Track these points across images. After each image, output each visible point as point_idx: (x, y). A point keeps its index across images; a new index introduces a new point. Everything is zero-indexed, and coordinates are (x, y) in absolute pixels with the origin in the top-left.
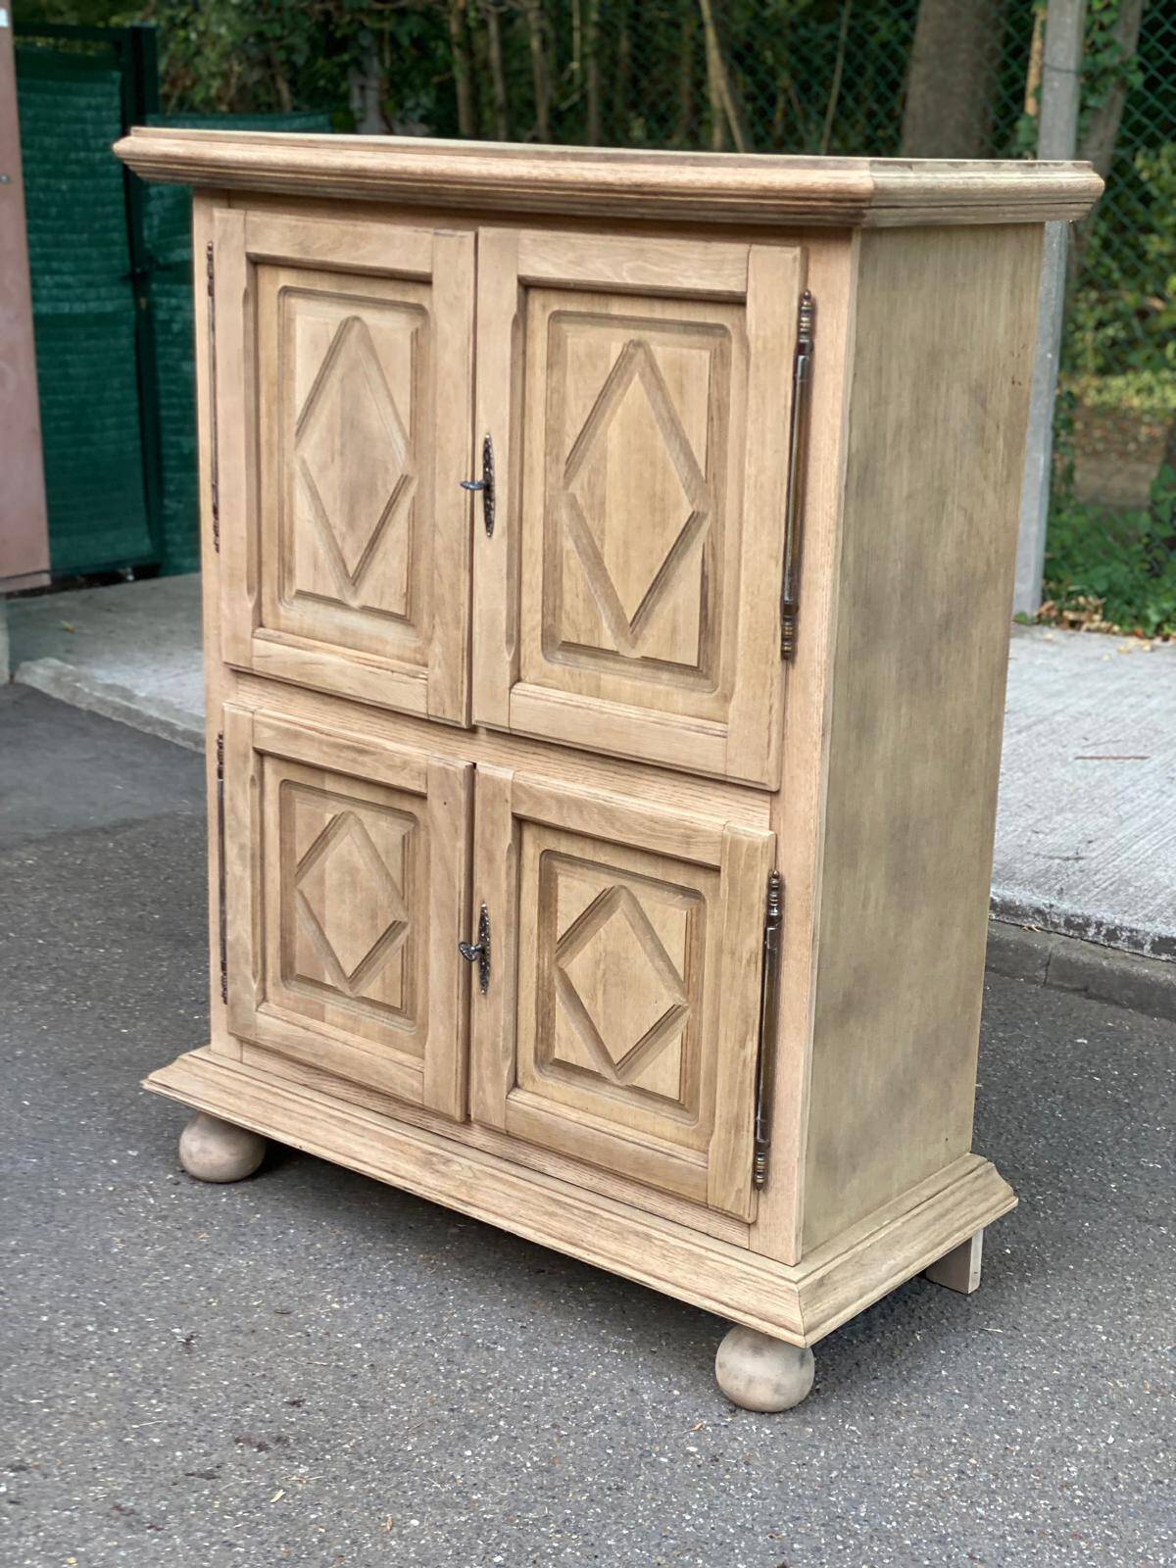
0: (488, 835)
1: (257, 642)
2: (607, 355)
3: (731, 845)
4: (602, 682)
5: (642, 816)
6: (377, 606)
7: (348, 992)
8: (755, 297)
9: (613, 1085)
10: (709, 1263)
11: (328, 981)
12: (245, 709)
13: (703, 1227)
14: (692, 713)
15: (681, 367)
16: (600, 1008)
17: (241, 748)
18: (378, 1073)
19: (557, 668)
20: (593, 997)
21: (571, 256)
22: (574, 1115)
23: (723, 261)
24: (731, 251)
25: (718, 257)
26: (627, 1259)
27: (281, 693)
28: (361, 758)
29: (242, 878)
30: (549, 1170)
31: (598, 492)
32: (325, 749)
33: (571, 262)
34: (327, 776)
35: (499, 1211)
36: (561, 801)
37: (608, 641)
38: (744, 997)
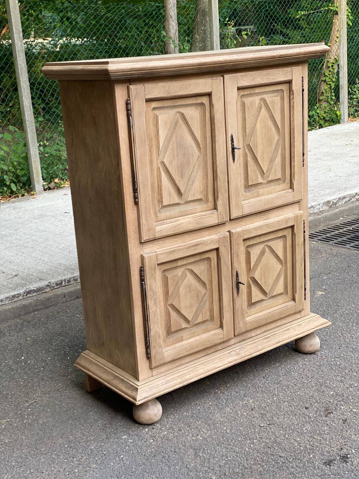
0: (237, 249)
1: (157, 228)
2: (255, 104)
3: (296, 218)
4: (260, 193)
5: (276, 222)
6: (192, 199)
7: (189, 326)
8: (294, 79)
9: (267, 300)
10: (302, 324)
11: (184, 326)
12: (153, 253)
13: (291, 320)
14: (281, 190)
15: (273, 102)
16: (263, 281)
17: (153, 267)
18: (209, 341)
19: (248, 193)
20: (261, 280)
21: (251, 78)
22: (261, 314)
23: (287, 72)
24: (288, 69)
25: (286, 71)
26: (290, 336)
27: (160, 242)
28: (197, 247)
29: (156, 310)
30: (253, 335)
31: (255, 141)
32: (184, 251)
33: (251, 80)
34: (179, 261)
35: (259, 350)
36: (255, 229)
37: (260, 180)
38: (301, 254)
